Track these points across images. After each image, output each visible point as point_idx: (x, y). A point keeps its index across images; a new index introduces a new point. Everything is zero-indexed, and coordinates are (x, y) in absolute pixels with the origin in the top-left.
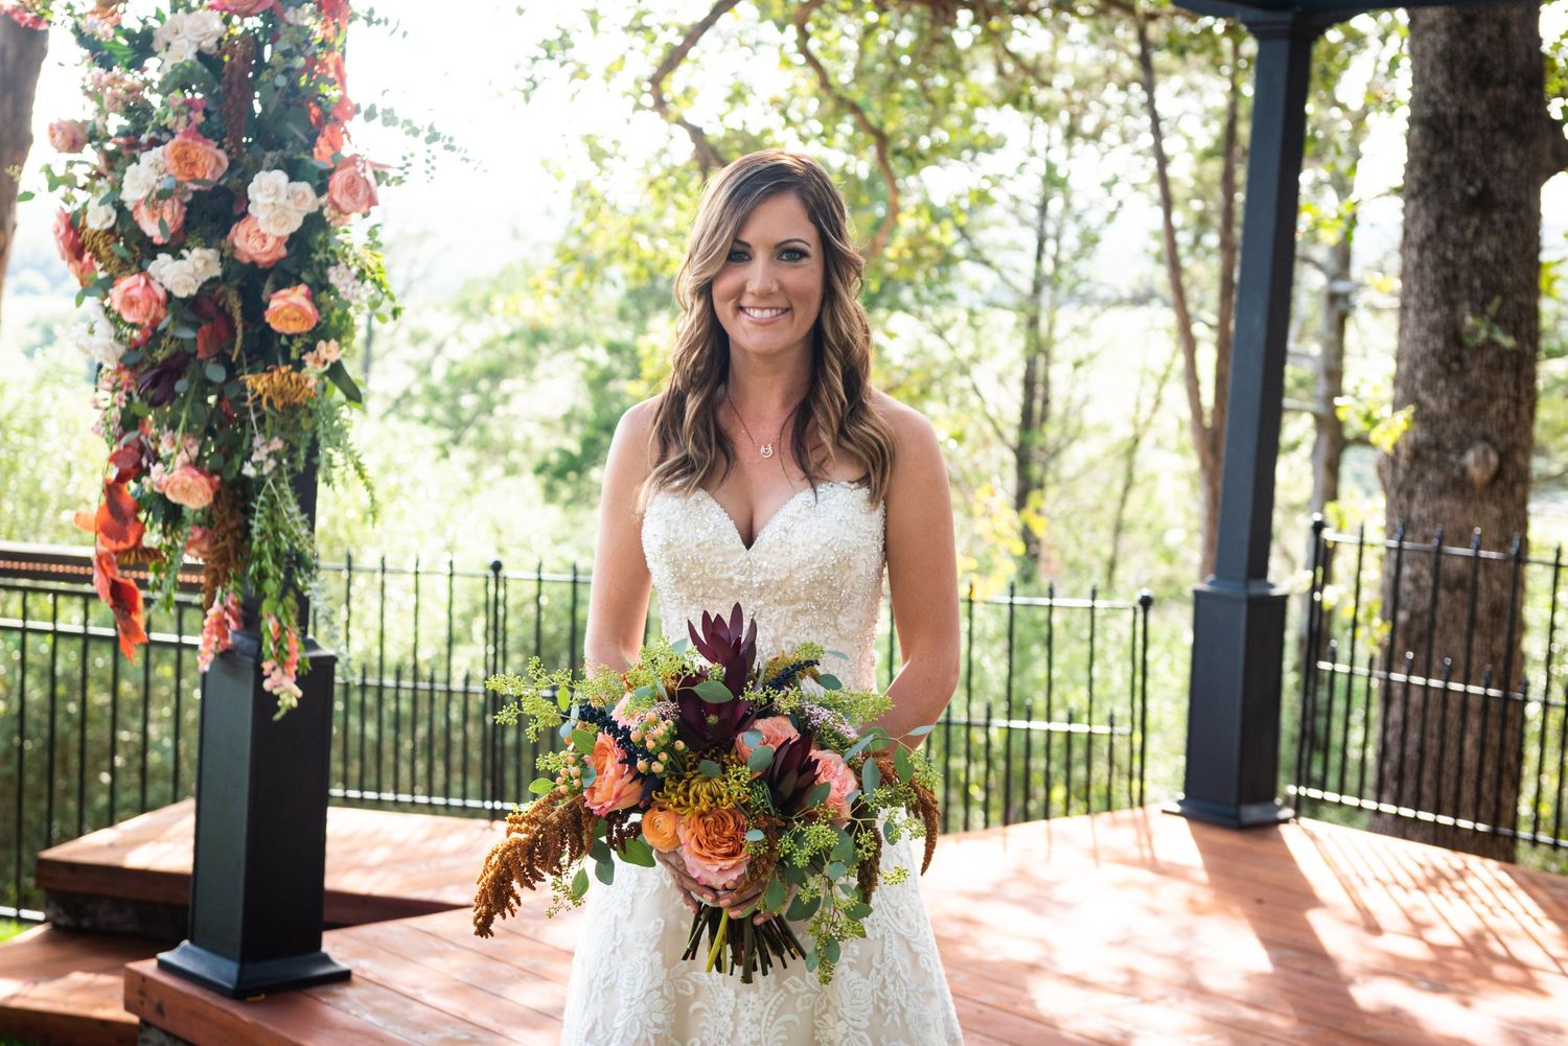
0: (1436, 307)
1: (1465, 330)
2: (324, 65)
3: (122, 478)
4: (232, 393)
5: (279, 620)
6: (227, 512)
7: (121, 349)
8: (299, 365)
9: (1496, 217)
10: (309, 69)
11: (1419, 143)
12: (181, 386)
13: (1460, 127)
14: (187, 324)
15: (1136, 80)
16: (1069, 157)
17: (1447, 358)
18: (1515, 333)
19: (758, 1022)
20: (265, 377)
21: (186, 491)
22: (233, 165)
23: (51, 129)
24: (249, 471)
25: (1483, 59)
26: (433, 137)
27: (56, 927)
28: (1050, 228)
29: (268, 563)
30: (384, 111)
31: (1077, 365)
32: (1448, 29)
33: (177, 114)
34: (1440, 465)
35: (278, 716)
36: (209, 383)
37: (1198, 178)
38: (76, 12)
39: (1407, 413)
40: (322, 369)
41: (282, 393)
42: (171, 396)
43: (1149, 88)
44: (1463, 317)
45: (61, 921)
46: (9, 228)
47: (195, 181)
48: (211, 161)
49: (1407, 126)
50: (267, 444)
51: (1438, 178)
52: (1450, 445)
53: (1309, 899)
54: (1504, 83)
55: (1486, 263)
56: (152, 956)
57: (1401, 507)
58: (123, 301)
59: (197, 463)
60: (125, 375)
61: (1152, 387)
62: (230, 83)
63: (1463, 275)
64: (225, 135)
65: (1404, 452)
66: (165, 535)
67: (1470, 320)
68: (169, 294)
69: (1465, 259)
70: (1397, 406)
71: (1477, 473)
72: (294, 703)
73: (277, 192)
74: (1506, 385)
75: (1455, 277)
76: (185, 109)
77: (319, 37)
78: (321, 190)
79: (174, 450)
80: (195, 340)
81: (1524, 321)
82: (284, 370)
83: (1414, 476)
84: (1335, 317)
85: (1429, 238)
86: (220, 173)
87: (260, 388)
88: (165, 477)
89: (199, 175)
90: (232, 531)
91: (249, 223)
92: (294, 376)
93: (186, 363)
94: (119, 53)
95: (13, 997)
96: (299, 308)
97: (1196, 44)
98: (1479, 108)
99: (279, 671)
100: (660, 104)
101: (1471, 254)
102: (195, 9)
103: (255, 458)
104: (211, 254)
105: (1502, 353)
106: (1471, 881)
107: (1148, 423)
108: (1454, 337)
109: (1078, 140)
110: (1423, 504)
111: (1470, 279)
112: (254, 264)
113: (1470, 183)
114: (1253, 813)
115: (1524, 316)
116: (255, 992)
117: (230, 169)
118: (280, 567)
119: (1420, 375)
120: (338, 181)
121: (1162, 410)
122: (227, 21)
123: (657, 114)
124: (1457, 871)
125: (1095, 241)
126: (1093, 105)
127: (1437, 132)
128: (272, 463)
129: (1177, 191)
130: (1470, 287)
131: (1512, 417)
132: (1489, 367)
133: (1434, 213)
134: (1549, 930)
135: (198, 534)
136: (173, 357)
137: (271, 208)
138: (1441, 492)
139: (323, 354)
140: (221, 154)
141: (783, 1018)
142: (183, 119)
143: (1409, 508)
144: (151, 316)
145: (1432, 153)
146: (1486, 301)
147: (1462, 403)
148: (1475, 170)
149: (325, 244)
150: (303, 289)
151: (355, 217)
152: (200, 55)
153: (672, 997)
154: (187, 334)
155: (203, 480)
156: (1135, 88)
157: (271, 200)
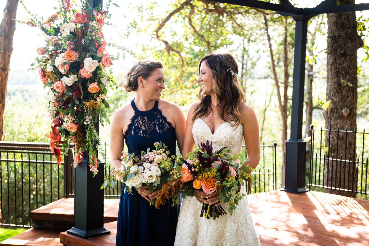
0: (335, 78)
1: (341, 83)
2: (98, 34)
3: (56, 126)
4: (81, 106)
5: (93, 156)
6: (80, 133)
7: (55, 98)
8: (96, 100)
9: (347, 58)
10: (95, 35)
11: (330, 42)
12: (70, 105)
13: (339, 38)
14: (70, 91)
15: (264, 28)
16: (248, 45)
17: (338, 89)
18: (352, 83)
19: (212, 232)
20: (89, 103)
21: (71, 128)
22: (80, 56)
23: (37, 49)
24: (85, 123)
25: (344, 23)
26: (124, 49)
27: (35, 228)
28: (245, 62)
29: (90, 143)
30: (112, 44)
31: (252, 93)
32: (336, 17)
33: (67, 46)
34: (337, 113)
35: (93, 177)
36: (76, 104)
37: (278, 50)
38: (41, 23)
39: (329, 101)
40: (100, 101)
41: (92, 106)
42: (68, 107)
43: (267, 30)
44: (341, 80)
45: (36, 227)
46: (8, 70)
47: (71, 60)
48: (75, 56)
49: (327, 38)
50: (89, 117)
51: (334, 49)
52: (339, 108)
53: (314, 208)
54: (348, 28)
55: (345, 68)
56: (66, 231)
57: (329, 122)
58: (56, 87)
59: (73, 122)
60: (57, 103)
61: (269, 97)
62: (78, 39)
63: (341, 71)
64: (77, 50)
65: (329, 110)
66: (66, 138)
67: (342, 81)
68: (66, 85)
69: (341, 67)
70: (327, 100)
71: (345, 114)
72: (97, 173)
73: (90, 62)
74: (351, 95)
75: (339, 71)
76: (69, 45)
77: (97, 28)
78: (99, 62)
79: (68, 119)
80: (72, 95)
81: (354, 80)
82: (93, 101)
83: (331, 115)
84: (310, 80)
85: (333, 63)
86: (77, 59)
87: (87, 105)
88: (67, 125)
89: (72, 59)
90: (81, 137)
91: (84, 69)
92: (95, 102)
93: (70, 100)
94: (52, 32)
95: (28, 243)
96: (95, 87)
97: (278, 20)
98: (343, 34)
99: (93, 166)
100: (158, 37)
101: (342, 66)
102: (69, 22)
103: (86, 120)
104: (75, 76)
105: (350, 87)
106: (348, 202)
107: (268, 106)
108: (339, 84)
109: (251, 42)
110: (334, 121)
111: (342, 71)
112: (85, 78)
113: (342, 50)
114: (300, 190)
115: (354, 79)
116: (90, 237)
117: (79, 57)
118: (92, 144)
119: (332, 93)
120: (103, 59)
121: (271, 102)
122: (76, 25)
123: (157, 39)
124: (345, 201)
125: (255, 64)
126: (254, 34)
127: (334, 39)
128: (90, 121)
129: (274, 53)
130: (342, 73)
131: (352, 101)
132: (347, 91)
133: (334, 57)
134: (365, 212)
135: (73, 138)
136: (67, 99)
137: (89, 66)
138: (337, 118)
139: (101, 97)
140: (77, 54)
141: (217, 231)
142: (69, 47)
143: (331, 122)
144: (63, 90)
145: (333, 44)
146: (346, 76)
147: (341, 99)
148: (343, 48)
149: (100, 73)
150: (96, 83)
151: (107, 67)
152: (71, 33)
153: (196, 226)
154: (71, 94)
155: (75, 126)
156: (263, 30)
157: (89, 64)
